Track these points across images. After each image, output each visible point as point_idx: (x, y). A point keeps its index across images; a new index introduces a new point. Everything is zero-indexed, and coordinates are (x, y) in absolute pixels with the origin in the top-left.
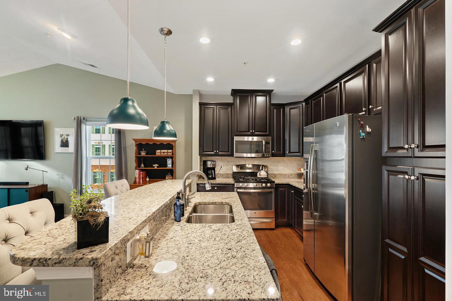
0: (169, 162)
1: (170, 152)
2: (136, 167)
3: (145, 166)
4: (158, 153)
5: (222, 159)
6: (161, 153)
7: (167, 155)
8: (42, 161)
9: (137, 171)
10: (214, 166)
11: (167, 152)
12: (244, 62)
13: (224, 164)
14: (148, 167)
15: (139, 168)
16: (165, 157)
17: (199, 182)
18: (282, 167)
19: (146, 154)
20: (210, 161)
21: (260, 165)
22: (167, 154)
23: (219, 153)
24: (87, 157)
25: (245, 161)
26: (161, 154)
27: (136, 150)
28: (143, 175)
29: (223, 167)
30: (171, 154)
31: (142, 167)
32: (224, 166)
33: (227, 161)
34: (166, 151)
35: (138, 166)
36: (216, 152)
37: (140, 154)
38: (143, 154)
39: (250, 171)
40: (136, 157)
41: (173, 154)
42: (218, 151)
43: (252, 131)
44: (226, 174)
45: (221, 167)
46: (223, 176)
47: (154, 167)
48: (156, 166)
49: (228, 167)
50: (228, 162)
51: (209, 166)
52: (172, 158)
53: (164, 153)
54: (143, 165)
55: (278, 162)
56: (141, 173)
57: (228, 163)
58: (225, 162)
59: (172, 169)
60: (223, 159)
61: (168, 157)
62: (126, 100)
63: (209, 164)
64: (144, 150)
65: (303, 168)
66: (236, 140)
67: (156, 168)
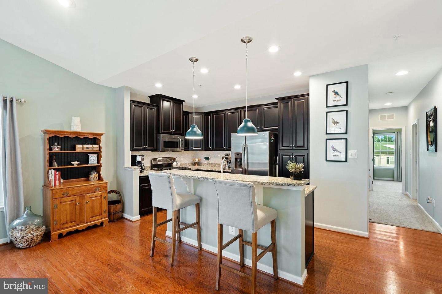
0: (92, 158)
1: (97, 148)
4: (79, 148)
9: (52, 171)
11: (93, 148)
14: (63, 165)
15: (50, 166)
18: (183, 158)
19: (61, 150)
20: (140, 155)
22: (92, 149)
23: (147, 148)
26: (83, 149)
28: (59, 176)
30: (97, 149)
31: (55, 166)
34: (91, 146)
35: (49, 164)
36: (145, 147)
37: (51, 149)
38: (56, 149)
39: (161, 163)
40: (46, 153)
41: (100, 150)
43: (173, 131)
47: (73, 165)
48: (75, 164)
53: (88, 148)
54: (56, 164)
55: (180, 155)
56: (57, 173)
64: (58, 145)
65: (197, 158)
66: (162, 138)
67: (76, 166)
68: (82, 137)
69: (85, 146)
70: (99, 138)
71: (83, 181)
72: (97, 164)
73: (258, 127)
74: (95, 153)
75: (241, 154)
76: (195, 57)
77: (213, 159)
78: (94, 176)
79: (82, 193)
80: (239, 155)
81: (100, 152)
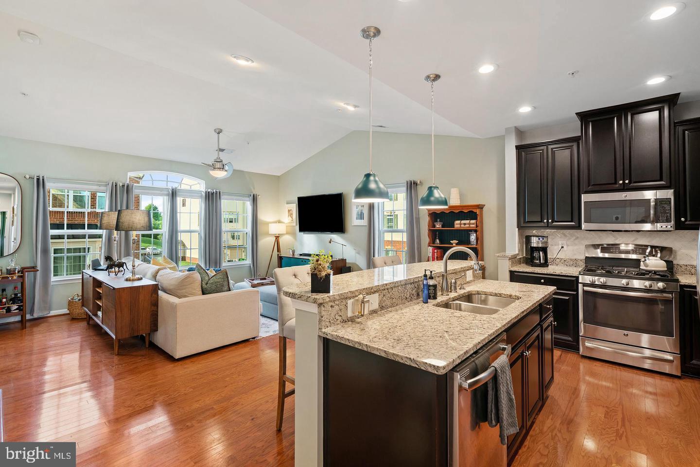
0: (473, 237)
1: (473, 224)
2: (429, 243)
3: (441, 242)
4: (457, 224)
5: (563, 233)
6: (461, 224)
7: (469, 227)
8: (342, 235)
9: (430, 249)
10: (544, 245)
11: (469, 224)
12: (571, 72)
13: (568, 243)
14: (444, 244)
15: (433, 244)
16: (467, 230)
17: (513, 269)
19: (443, 227)
20: (537, 236)
21: (647, 246)
23: (554, 224)
24: (380, 229)
25: (614, 238)
26: (460, 226)
27: (429, 221)
28: (437, 255)
29: (565, 247)
30: (474, 226)
31: (437, 244)
32: (568, 246)
33: (574, 238)
34: (468, 222)
35: (433, 241)
36: (548, 221)
37: (434, 226)
38: (438, 226)
40: (430, 230)
42: (550, 221)
43: (624, 182)
44: (571, 260)
45: (562, 247)
46: (565, 262)
49: (576, 247)
50: (577, 238)
51: (534, 245)
52: (476, 231)
53: (465, 224)
54: (438, 241)
56: (435, 251)
57: (576, 242)
58: (570, 239)
59: (476, 248)
60: (566, 234)
61: (471, 231)
62: (368, 176)
63: (535, 242)
68: (457, 211)
69: (463, 222)
70: (475, 212)
76: (432, 71)
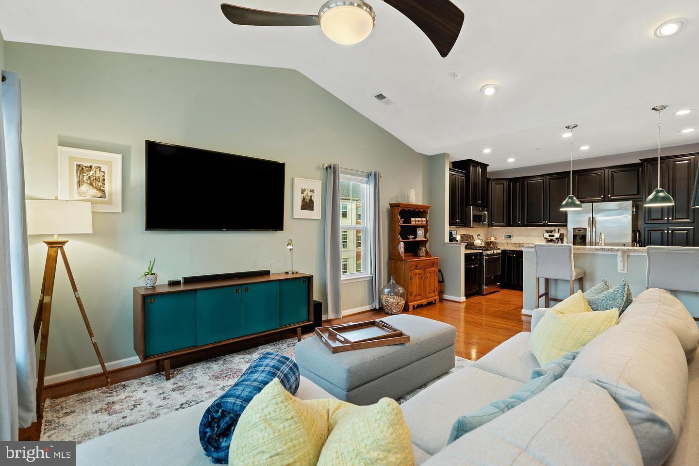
0: (420, 232)
1: (424, 221)
4: (412, 222)
11: (422, 221)
14: (407, 239)
22: (420, 223)
26: (415, 223)
30: (424, 223)
34: (421, 219)
36: (458, 221)
41: (427, 224)
48: (411, 238)
61: (418, 227)
64: (403, 218)
65: (493, 237)
66: (472, 211)
67: (411, 240)
69: (417, 219)
70: (427, 211)
71: (411, 256)
72: (424, 239)
73: (602, 196)
74: (422, 227)
75: (585, 229)
77: (516, 237)
78: (423, 251)
79: (425, 267)
80: (581, 230)
81: (427, 226)
